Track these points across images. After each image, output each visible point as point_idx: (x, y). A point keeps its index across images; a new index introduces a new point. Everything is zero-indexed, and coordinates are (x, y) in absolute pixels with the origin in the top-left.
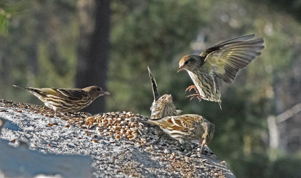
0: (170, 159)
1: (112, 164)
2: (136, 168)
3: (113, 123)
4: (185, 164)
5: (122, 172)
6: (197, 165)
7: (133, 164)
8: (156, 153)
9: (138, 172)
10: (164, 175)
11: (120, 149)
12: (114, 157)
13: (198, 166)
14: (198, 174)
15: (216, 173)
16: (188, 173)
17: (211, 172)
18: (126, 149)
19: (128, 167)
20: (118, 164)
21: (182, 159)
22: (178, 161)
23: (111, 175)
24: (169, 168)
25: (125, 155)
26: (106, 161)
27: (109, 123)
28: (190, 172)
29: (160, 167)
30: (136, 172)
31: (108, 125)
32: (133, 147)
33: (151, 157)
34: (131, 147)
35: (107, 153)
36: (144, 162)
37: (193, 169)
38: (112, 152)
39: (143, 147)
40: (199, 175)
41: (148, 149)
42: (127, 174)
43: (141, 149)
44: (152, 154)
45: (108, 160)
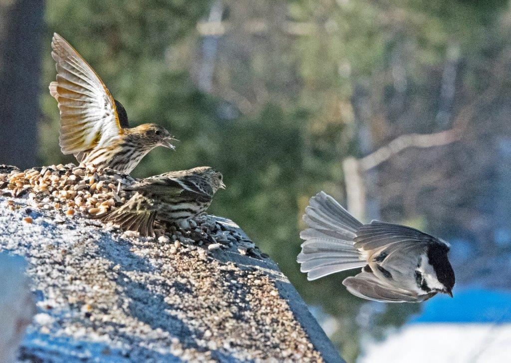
0: (170, 254)
1: (60, 264)
2: (106, 272)
3: (61, 185)
4: (198, 263)
5: (80, 279)
6: (221, 265)
7: (101, 264)
8: (144, 241)
9: (110, 280)
10: (160, 284)
11: (75, 236)
12: (65, 251)
13: (223, 268)
14: (224, 282)
15: (258, 279)
16: (204, 280)
17: (248, 279)
18: (86, 236)
19: (92, 270)
20: (71, 265)
21: (193, 253)
22: (185, 257)
23: (60, 285)
24: (168, 272)
25: (85, 246)
26: (49, 258)
27: (54, 186)
28: (208, 279)
29: (152, 270)
30: (106, 279)
31: (51, 189)
32: (99, 230)
33: (134, 249)
34: (96, 231)
35: (51, 243)
36: (120, 260)
37: (213, 273)
38: (60, 241)
39: (118, 231)
40: (226, 284)
41: (128, 235)
42: (89, 284)
43: (115, 234)
44: (135, 245)
45: (53, 257)
